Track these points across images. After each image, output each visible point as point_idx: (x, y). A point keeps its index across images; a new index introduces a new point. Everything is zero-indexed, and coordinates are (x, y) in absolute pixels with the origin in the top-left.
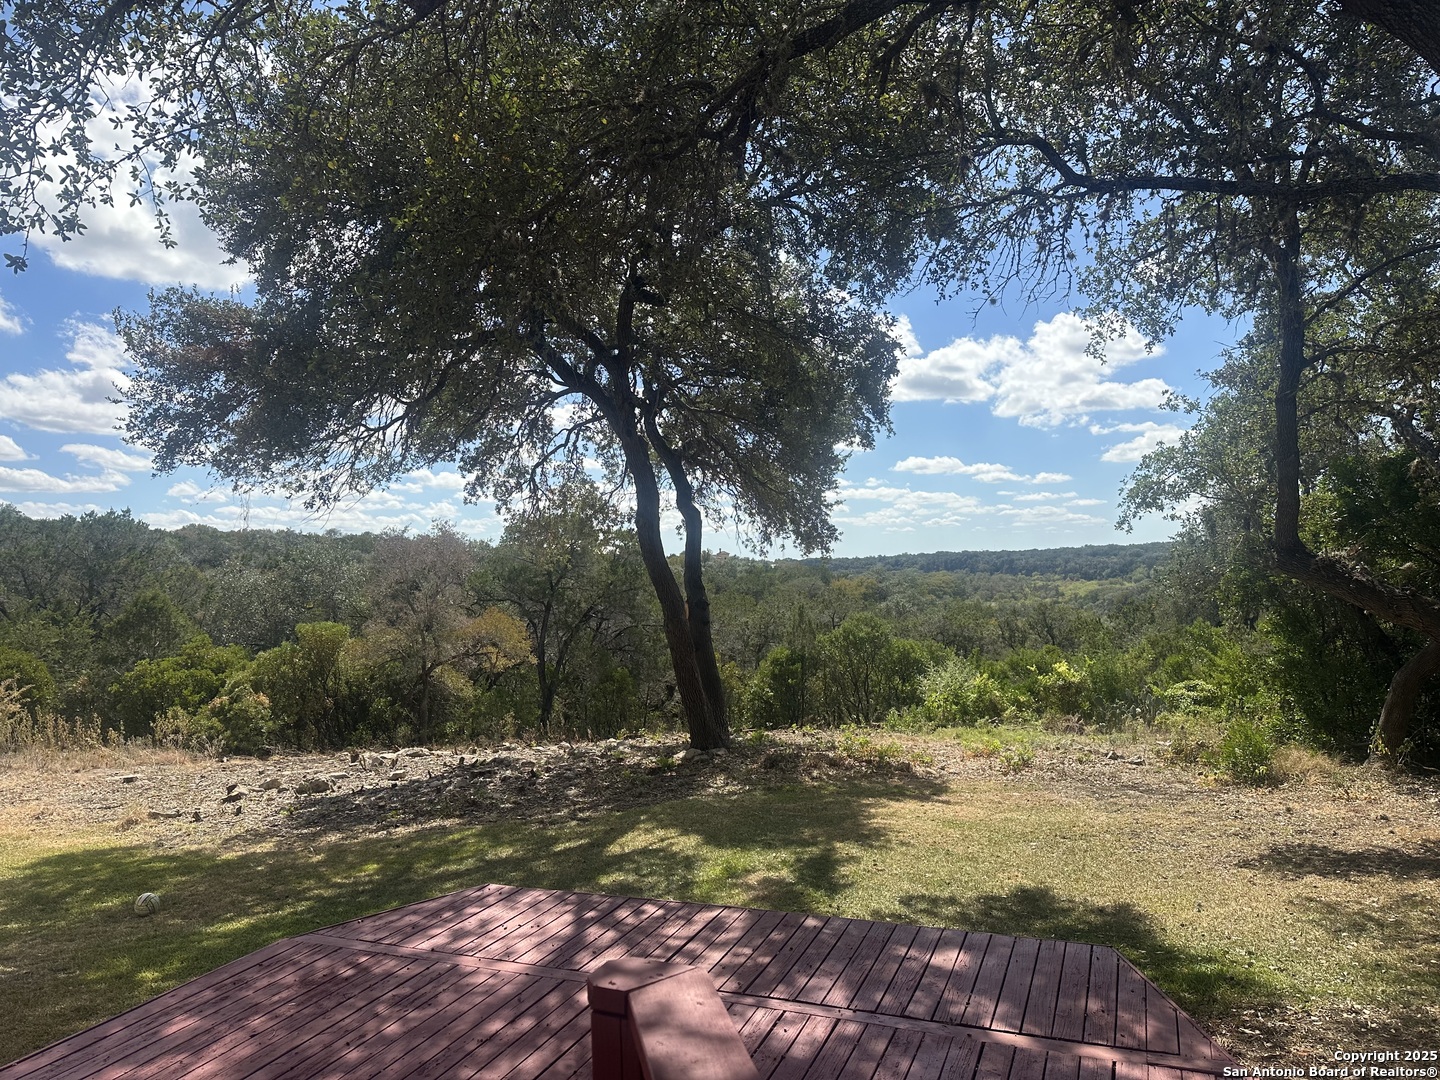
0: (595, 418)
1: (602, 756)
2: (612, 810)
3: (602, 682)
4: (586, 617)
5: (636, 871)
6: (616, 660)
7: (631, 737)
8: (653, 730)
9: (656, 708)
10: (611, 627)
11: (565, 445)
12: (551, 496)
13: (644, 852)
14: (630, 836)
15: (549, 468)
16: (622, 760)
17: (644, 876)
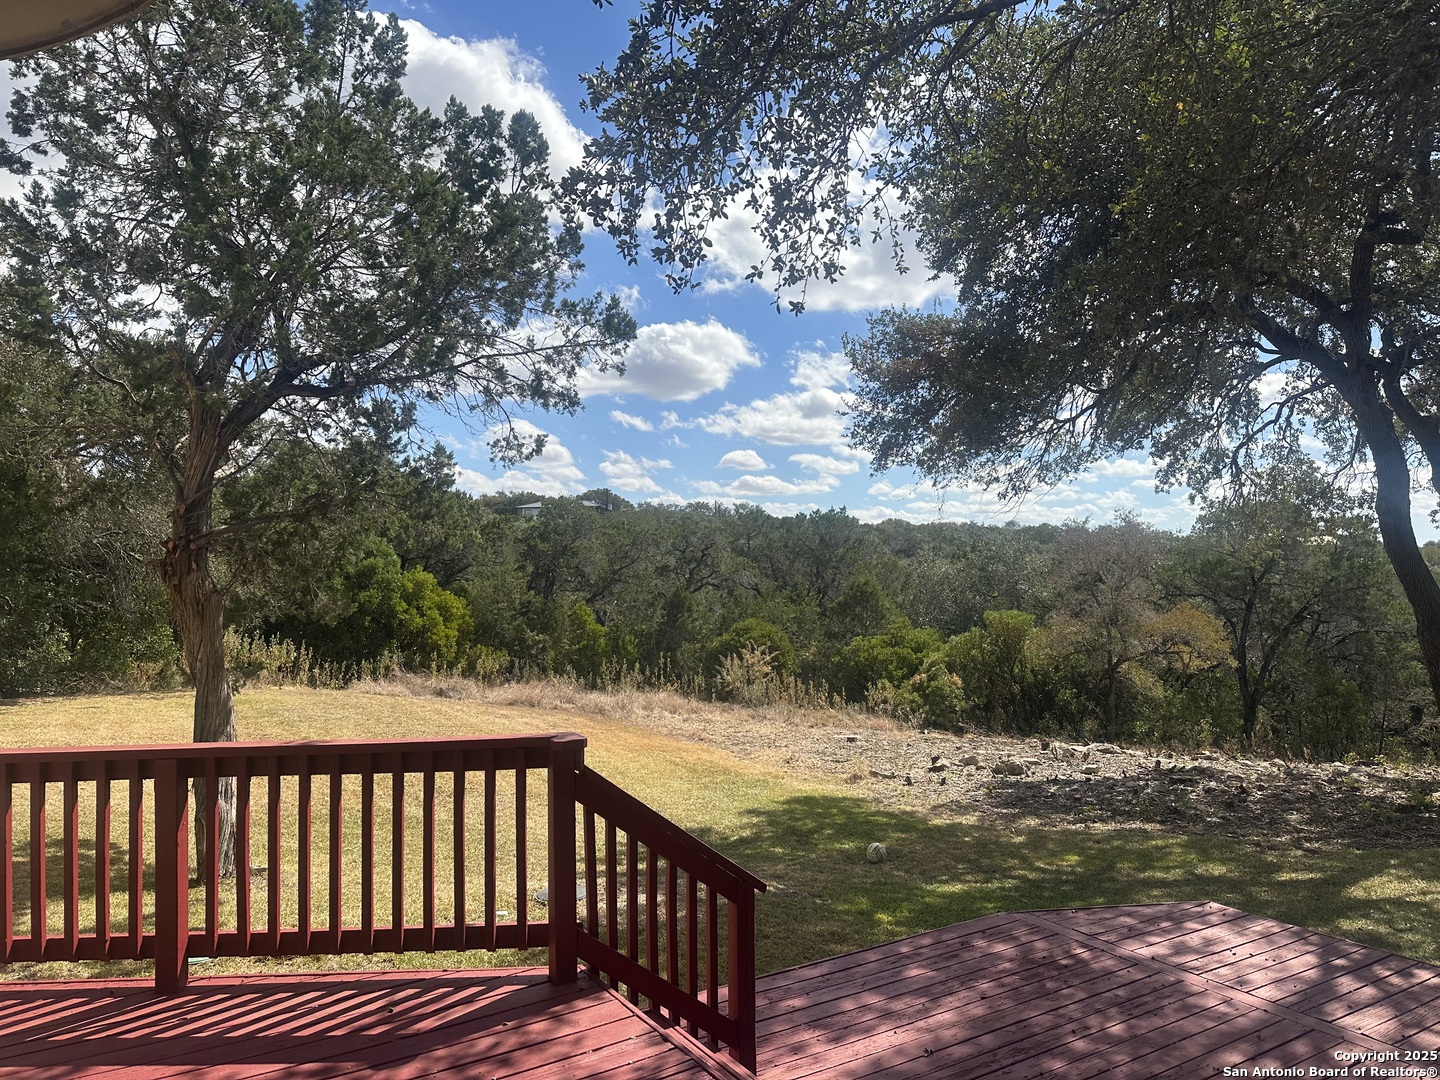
0: (1315, 387)
1: (1330, 782)
2: (1349, 846)
3: (1320, 695)
4: (1299, 618)
5: (1389, 923)
6: (1339, 670)
7: (1364, 764)
8: (1393, 758)
9: (1396, 732)
10: (1331, 632)
11: (1275, 422)
12: (1257, 481)
13: (1398, 902)
14: (1377, 880)
15: (1256, 449)
16: (1358, 789)
17: (1401, 931)
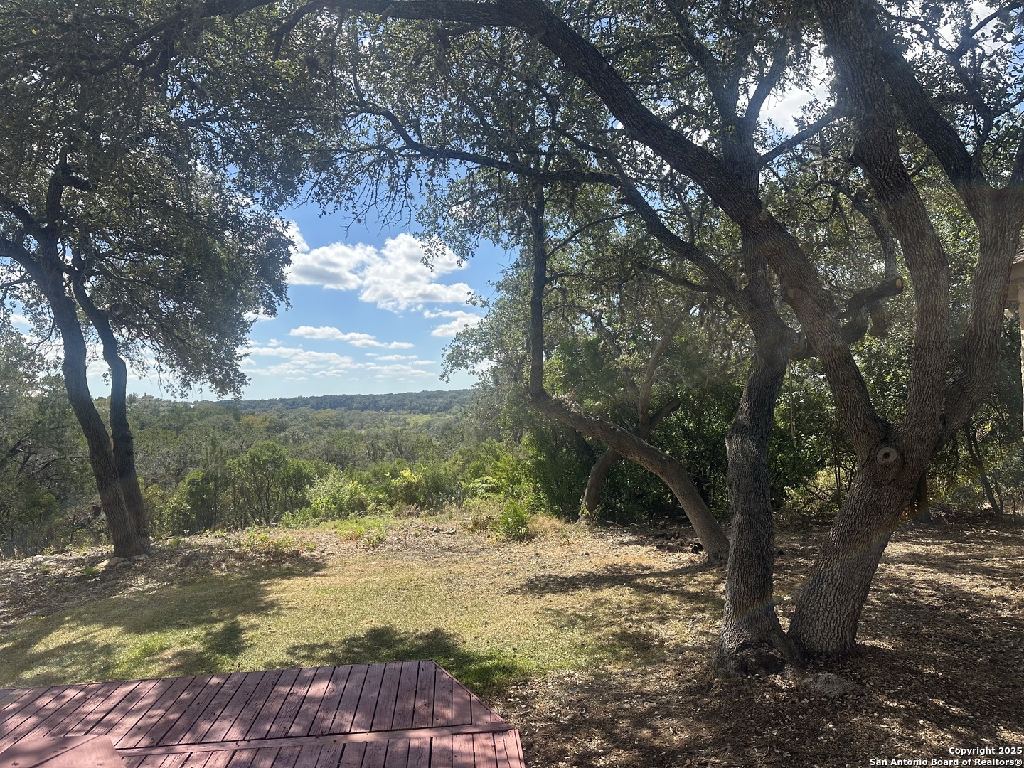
0: (22, 280)
1: (28, 571)
2: (37, 615)
3: (29, 507)
4: (13, 452)
5: (59, 663)
6: (44, 487)
7: (57, 552)
8: (79, 544)
9: (83, 526)
10: (39, 460)
13: (67, 647)
14: (55, 634)
16: (48, 572)
17: (67, 666)
